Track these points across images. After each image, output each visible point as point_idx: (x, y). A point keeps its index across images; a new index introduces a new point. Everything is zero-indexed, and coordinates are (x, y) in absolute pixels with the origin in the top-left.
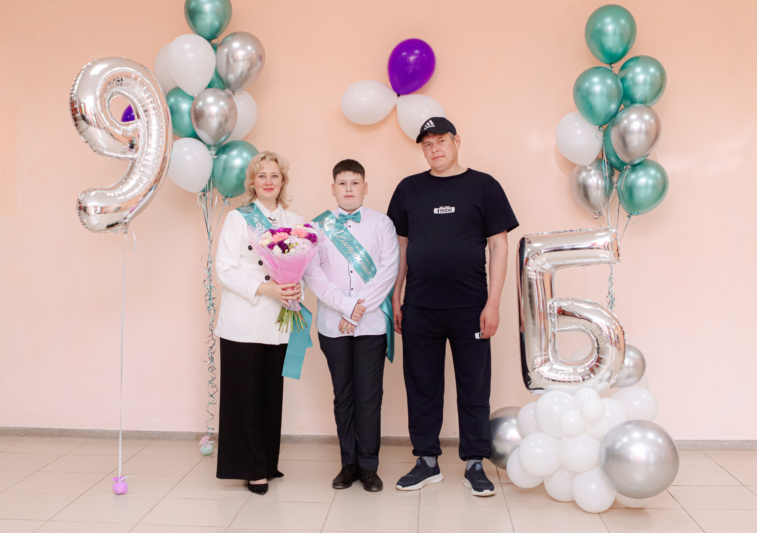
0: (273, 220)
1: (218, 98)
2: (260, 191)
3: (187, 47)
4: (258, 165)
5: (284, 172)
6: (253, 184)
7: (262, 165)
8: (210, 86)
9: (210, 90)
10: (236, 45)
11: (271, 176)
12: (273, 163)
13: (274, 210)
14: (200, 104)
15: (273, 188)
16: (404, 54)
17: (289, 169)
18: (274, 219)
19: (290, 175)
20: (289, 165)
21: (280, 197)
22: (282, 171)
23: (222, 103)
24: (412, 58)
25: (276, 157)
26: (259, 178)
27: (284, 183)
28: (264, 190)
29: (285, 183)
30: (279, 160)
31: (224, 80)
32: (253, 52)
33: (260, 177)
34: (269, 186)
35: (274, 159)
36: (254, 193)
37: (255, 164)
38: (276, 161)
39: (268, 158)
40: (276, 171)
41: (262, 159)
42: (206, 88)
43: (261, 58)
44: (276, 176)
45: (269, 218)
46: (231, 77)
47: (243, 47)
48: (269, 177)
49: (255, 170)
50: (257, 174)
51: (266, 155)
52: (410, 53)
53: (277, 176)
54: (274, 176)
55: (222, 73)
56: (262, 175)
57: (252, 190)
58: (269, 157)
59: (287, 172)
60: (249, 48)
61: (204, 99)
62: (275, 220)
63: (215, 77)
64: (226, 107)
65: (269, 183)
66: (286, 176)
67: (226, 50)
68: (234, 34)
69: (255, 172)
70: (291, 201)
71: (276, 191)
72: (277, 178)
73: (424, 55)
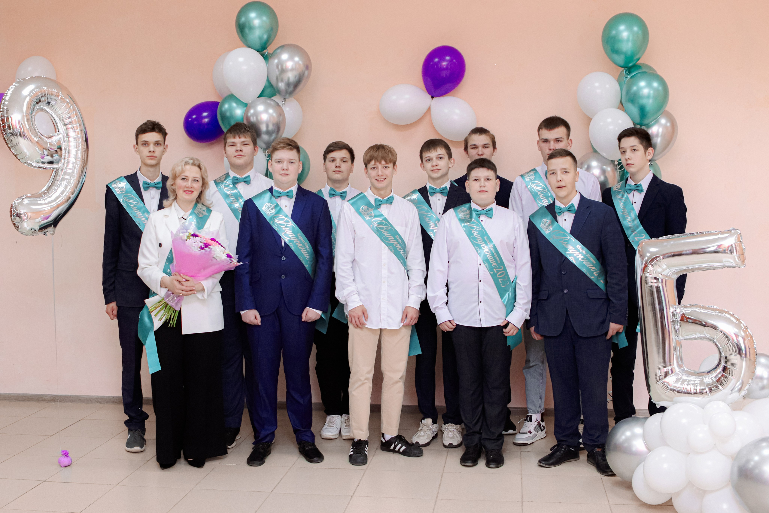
1: (268, 106)
2: (180, 193)
3: (241, 60)
8: (260, 96)
9: (261, 99)
10: (285, 56)
11: (192, 180)
14: (252, 111)
15: (193, 191)
16: (436, 60)
23: (271, 111)
24: (445, 64)
26: (181, 180)
28: (184, 192)
31: (275, 88)
32: (300, 62)
34: (189, 188)
42: (258, 98)
43: (307, 67)
44: (197, 181)
46: (282, 85)
47: (291, 58)
48: (190, 180)
52: (442, 59)
55: (274, 81)
60: (297, 59)
61: (255, 107)
63: (268, 85)
64: (274, 114)
65: (190, 186)
67: (276, 61)
68: (283, 47)
71: (195, 194)
73: (454, 61)
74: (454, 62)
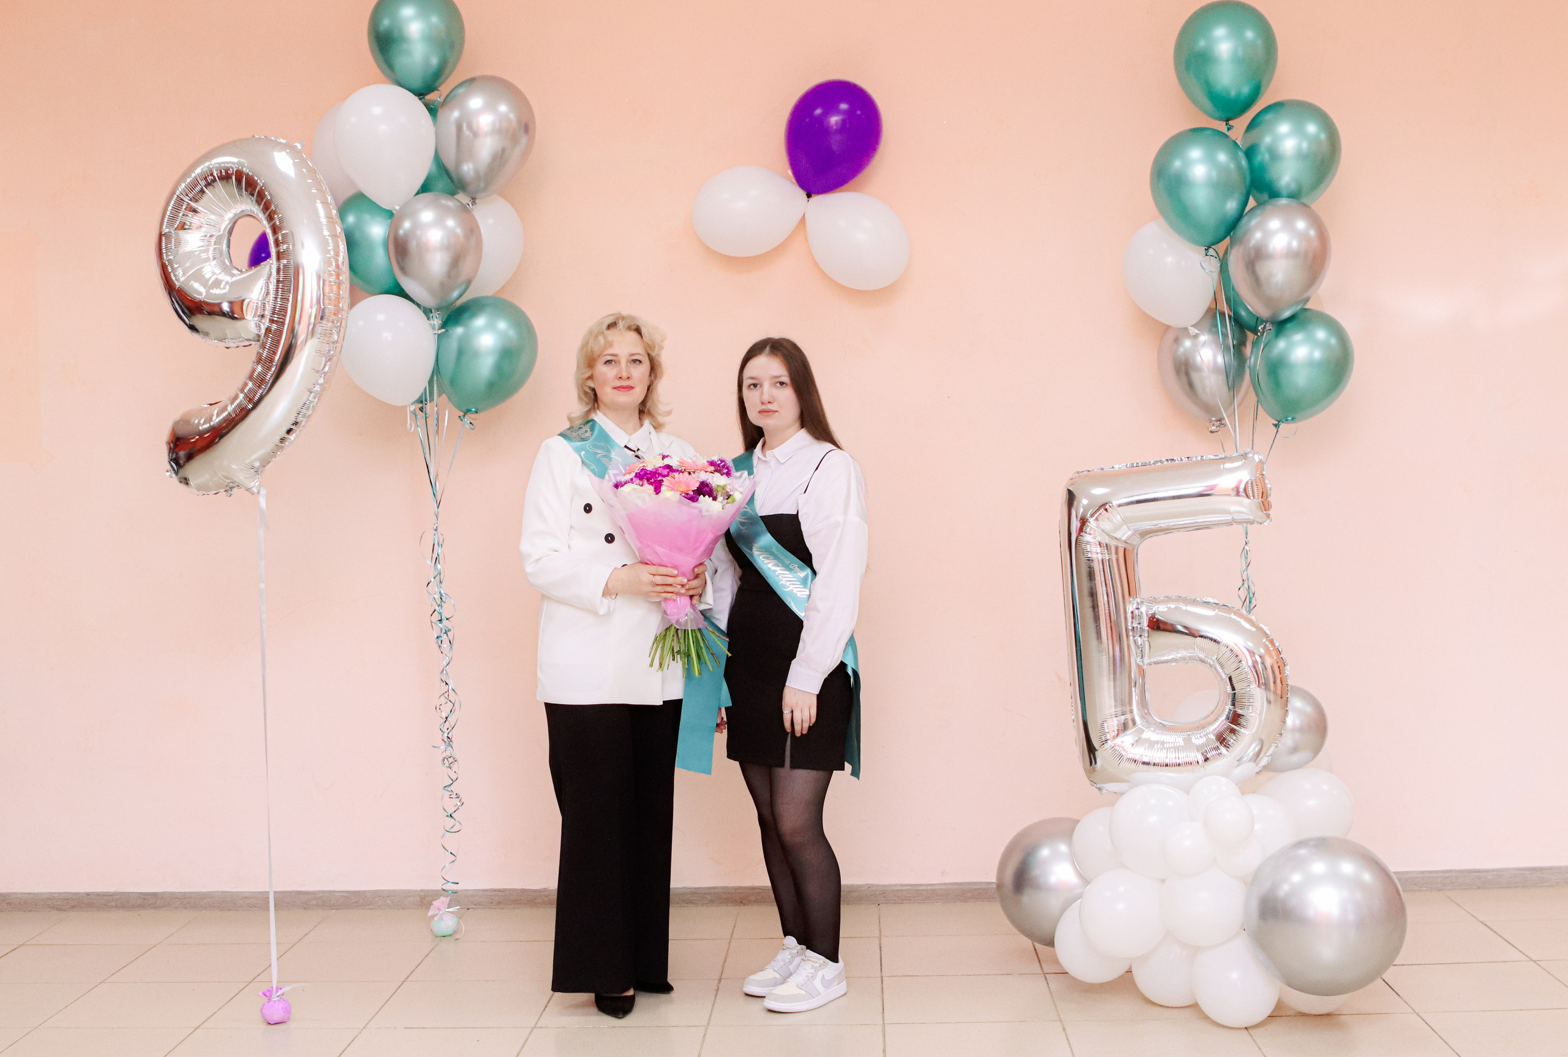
0: (634, 451)
1: (443, 213)
2: (607, 394)
3: (377, 110)
4: (601, 339)
5: (653, 354)
6: (591, 378)
7: (610, 338)
8: (425, 188)
9: (425, 197)
10: (475, 102)
11: (627, 362)
12: (633, 335)
13: (635, 430)
14: (407, 225)
15: (632, 385)
16: (818, 111)
17: (662, 348)
18: (636, 450)
19: (665, 359)
20: (662, 341)
21: (648, 404)
22: (650, 352)
23: (450, 223)
24: (834, 120)
25: (637, 323)
26: (605, 366)
27: (653, 378)
28: (615, 391)
29: (656, 377)
30: (644, 330)
31: (454, 175)
32: (512, 116)
33: (606, 363)
34: (624, 380)
35: (634, 327)
36: (592, 396)
37: (596, 336)
38: (638, 331)
39: (621, 324)
40: (638, 350)
41: (609, 327)
42: (418, 193)
43: (527, 127)
44: (638, 362)
45: (626, 447)
46: (468, 169)
47: (490, 107)
48: (623, 362)
49: (596, 349)
50: (599, 356)
51: (618, 319)
52: (831, 109)
53: (640, 362)
54: (635, 361)
55: (449, 161)
56: (609, 358)
57: (588, 390)
58: (624, 322)
59: (658, 355)
60: (503, 108)
61: (413, 215)
62: (638, 450)
63: (434, 169)
64: (459, 231)
65: (625, 375)
66: (658, 361)
67: (456, 114)
68: (472, 80)
69: (597, 353)
70: (669, 413)
71: (638, 394)
72: (641, 365)
73: (859, 112)
74: (858, 115)
